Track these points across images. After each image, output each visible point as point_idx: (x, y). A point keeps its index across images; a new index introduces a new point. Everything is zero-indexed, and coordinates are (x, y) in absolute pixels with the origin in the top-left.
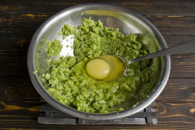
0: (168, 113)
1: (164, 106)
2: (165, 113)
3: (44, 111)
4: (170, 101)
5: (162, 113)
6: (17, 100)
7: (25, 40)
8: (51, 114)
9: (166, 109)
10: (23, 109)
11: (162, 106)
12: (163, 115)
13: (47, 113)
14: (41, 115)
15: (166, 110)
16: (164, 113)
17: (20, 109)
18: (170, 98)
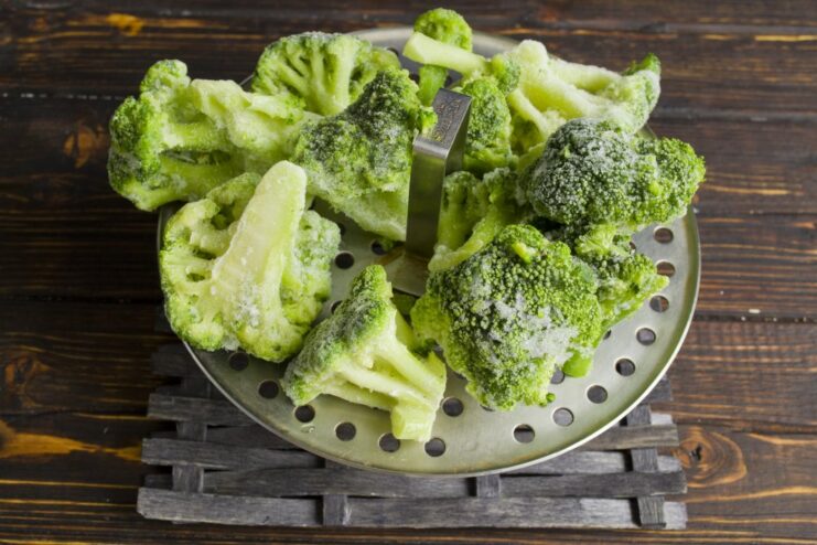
0: (756, 480)
1: (738, 449)
2: (743, 479)
3: (168, 463)
4: (765, 427)
5: (727, 480)
6: (64, 408)
7: (97, 133)
8: (198, 477)
9: (747, 461)
10: (92, 451)
11: (729, 446)
12: (732, 489)
13: (180, 471)
14: (150, 479)
15: (745, 468)
16: (737, 482)
17: (74, 453)
18: (762, 410)
